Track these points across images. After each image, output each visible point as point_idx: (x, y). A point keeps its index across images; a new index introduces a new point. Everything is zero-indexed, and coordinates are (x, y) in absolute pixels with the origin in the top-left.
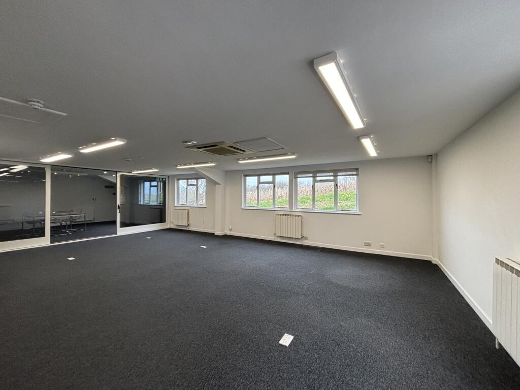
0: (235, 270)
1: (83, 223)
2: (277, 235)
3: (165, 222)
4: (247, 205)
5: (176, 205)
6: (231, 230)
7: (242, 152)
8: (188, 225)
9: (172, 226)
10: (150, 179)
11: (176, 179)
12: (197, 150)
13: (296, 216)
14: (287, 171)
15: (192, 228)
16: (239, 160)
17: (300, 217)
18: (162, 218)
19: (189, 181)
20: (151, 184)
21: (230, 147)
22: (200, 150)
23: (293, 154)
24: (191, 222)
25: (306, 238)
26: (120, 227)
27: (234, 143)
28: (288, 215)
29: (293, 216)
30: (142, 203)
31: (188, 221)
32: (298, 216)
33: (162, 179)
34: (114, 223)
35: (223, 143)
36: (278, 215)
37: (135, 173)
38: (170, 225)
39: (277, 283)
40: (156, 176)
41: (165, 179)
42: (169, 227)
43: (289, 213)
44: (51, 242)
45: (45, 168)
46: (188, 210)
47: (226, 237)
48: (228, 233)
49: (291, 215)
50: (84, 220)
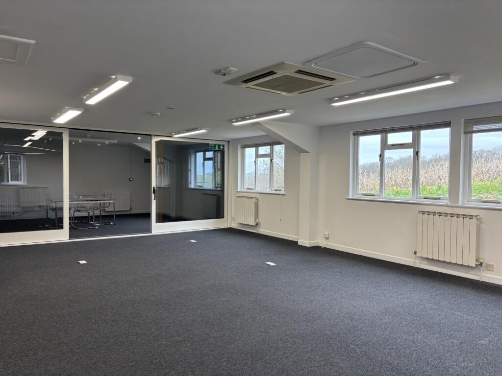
0: (309, 313)
1: (112, 214)
2: (418, 254)
3: (223, 217)
4: (359, 192)
5: (239, 190)
6: (327, 238)
7: (328, 82)
8: (257, 224)
9: (234, 225)
10: (203, 147)
11: (239, 146)
12: (245, 85)
13: (464, 216)
14: (446, 120)
15: (262, 231)
16: (331, 100)
17: (474, 219)
18: (218, 212)
19: (260, 148)
20: (204, 155)
21: (300, 72)
22: (250, 84)
23: (446, 76)
24: (261, 220)
25: (490, 268)
26: (157, 222)
27: (304, 64)
28: (446, 215)
29: (458, 216)
30: (192, 186)
31: (257, 217)
32: (471, 217)
33: (219, 146)
34: (148, 215)
35: (281, 65)
36: (423, 213)
37: (177, 137)
38: (231, 224)
39: (386, 351)
40: (210, 142)
41: (223, 146)
42: (229, 227)
43: (449, 210)
44: (71, 237)
45: (62, 133)
46: (258, 199)
47: (318, 251)
48: (323, 244)
49: (452, 215)
50: (112, 210)
